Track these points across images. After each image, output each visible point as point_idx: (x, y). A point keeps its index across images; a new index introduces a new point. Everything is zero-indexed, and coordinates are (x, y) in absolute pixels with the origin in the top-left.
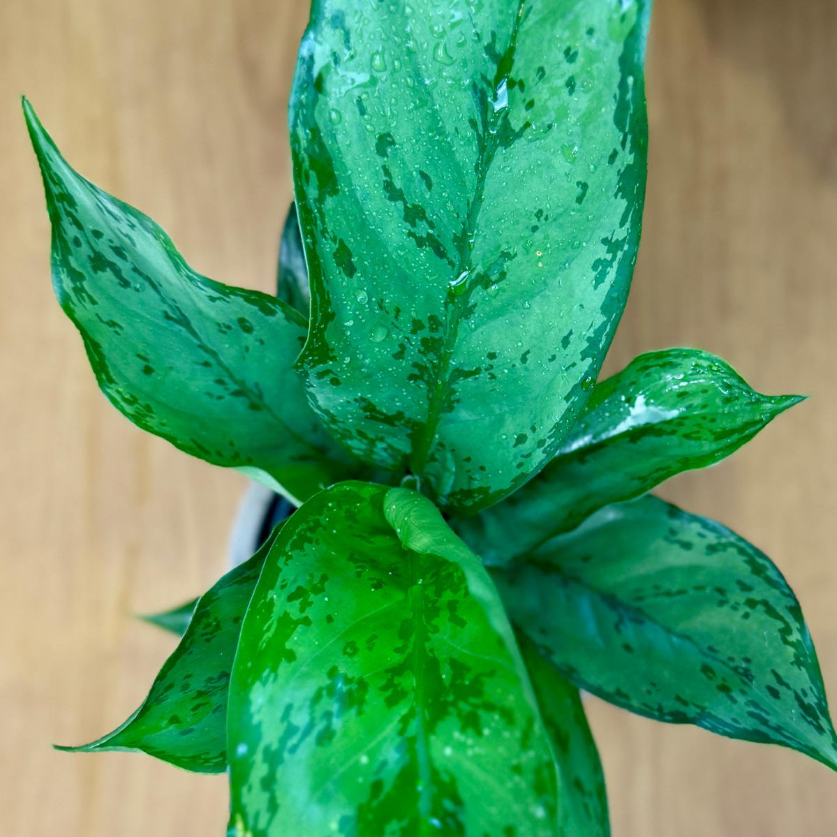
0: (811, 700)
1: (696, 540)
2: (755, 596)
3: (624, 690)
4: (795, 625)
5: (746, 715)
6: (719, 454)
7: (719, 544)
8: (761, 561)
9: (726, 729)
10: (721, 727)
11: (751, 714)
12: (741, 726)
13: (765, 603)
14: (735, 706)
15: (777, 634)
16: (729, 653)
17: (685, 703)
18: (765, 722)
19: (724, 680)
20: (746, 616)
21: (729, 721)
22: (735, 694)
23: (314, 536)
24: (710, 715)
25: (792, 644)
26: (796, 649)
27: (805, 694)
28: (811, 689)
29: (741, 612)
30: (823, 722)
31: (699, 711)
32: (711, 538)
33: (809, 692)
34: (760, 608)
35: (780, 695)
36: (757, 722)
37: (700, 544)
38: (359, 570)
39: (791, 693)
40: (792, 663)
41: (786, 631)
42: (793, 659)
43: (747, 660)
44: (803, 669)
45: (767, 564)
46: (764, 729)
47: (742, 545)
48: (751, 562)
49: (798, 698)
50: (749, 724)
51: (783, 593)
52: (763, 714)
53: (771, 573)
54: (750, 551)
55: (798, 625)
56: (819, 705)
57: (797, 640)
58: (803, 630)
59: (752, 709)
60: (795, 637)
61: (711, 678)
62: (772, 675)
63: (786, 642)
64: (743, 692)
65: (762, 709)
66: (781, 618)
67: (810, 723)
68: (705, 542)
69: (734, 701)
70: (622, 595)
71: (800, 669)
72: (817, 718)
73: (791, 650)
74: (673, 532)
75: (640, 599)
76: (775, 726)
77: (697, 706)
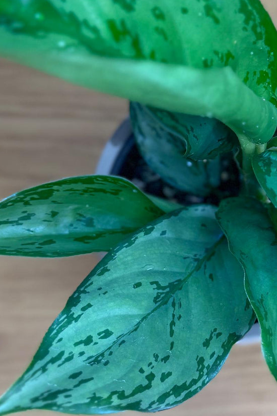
0: (60, 400)
1: (210, 351)
2: (156, 381)
3: (106, 274)
4: (124, 403)
5: (63, 349)
6: (271, 360)
7: (203, 367)
8: (183, 394)
9: (55, 331)
10: (57, 328)
11: (62, 353)
12: (54, 343)
13: (148, 387)
14: (72, 344)
15: (121, 389)
16: (115, 353)
17: (84, 309)
18: (53, 361)
19: (96, 343)
20: (142, 371)
21: (60, 336)
22: (82, 348)
23: (249, 28)
24: (69, 323)
25: (110, 397)
26: (105, 399)
27: (67, 397)
28: (70, 402)
29: (145, 368)
30: (41, 403)
31: (75, 316)
32: (209, 362)
33: (67, 400)
34: (145, 382)
35: (71, 379)
36: (55, 355)
37: (206, 353)
38: (220, 56)
39: (71, 387)
40: (94, 394)
41: (122, 396)
42: (98, 395)
43: (106, 363)
44: (88, 401)
45: (179, 398)
46: (48, 358)
47: (199, 384)
48: (184, 387)
49: (65, 390)
50: (54, 349)
51: (153, 403)
52: (60, 362)
53: (172, 399)
54: (192, 389)
55: (124, 405)
56: (55, 404)
57: (112, 402)
58: (119, 408)
59: (66, 355)
60: (115, 401)
61: (99, 334)
62: (90, 377)
63: (113, 393)
64: (82, 354)
65: (64, 362)
66: (133, 394)
67: (42, 394)
68: (207, 357)
69: (76, 344)
70: (179, 294)
71: (88, 398)
72: (45, 399)
73: (105, 395)
74: (219, 335)
75: (174, 305)
76: (47, 368)
77: (79, 316)
